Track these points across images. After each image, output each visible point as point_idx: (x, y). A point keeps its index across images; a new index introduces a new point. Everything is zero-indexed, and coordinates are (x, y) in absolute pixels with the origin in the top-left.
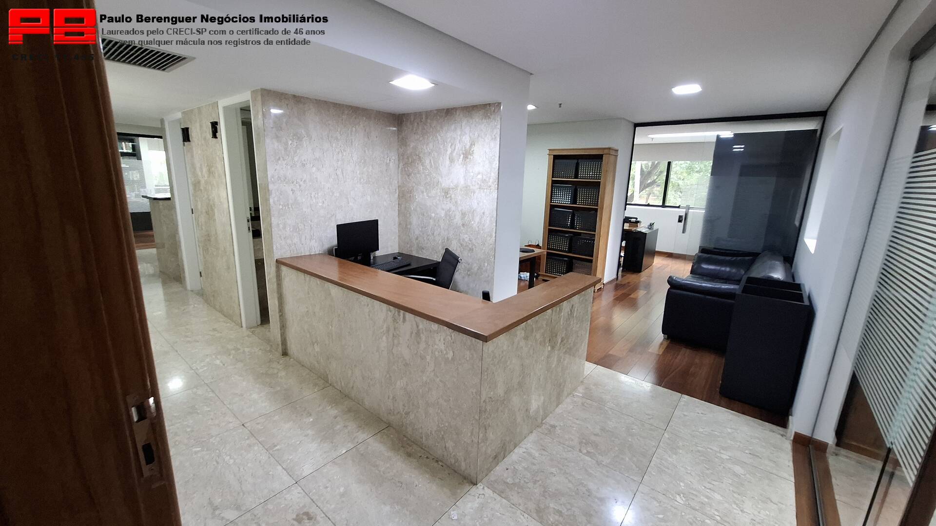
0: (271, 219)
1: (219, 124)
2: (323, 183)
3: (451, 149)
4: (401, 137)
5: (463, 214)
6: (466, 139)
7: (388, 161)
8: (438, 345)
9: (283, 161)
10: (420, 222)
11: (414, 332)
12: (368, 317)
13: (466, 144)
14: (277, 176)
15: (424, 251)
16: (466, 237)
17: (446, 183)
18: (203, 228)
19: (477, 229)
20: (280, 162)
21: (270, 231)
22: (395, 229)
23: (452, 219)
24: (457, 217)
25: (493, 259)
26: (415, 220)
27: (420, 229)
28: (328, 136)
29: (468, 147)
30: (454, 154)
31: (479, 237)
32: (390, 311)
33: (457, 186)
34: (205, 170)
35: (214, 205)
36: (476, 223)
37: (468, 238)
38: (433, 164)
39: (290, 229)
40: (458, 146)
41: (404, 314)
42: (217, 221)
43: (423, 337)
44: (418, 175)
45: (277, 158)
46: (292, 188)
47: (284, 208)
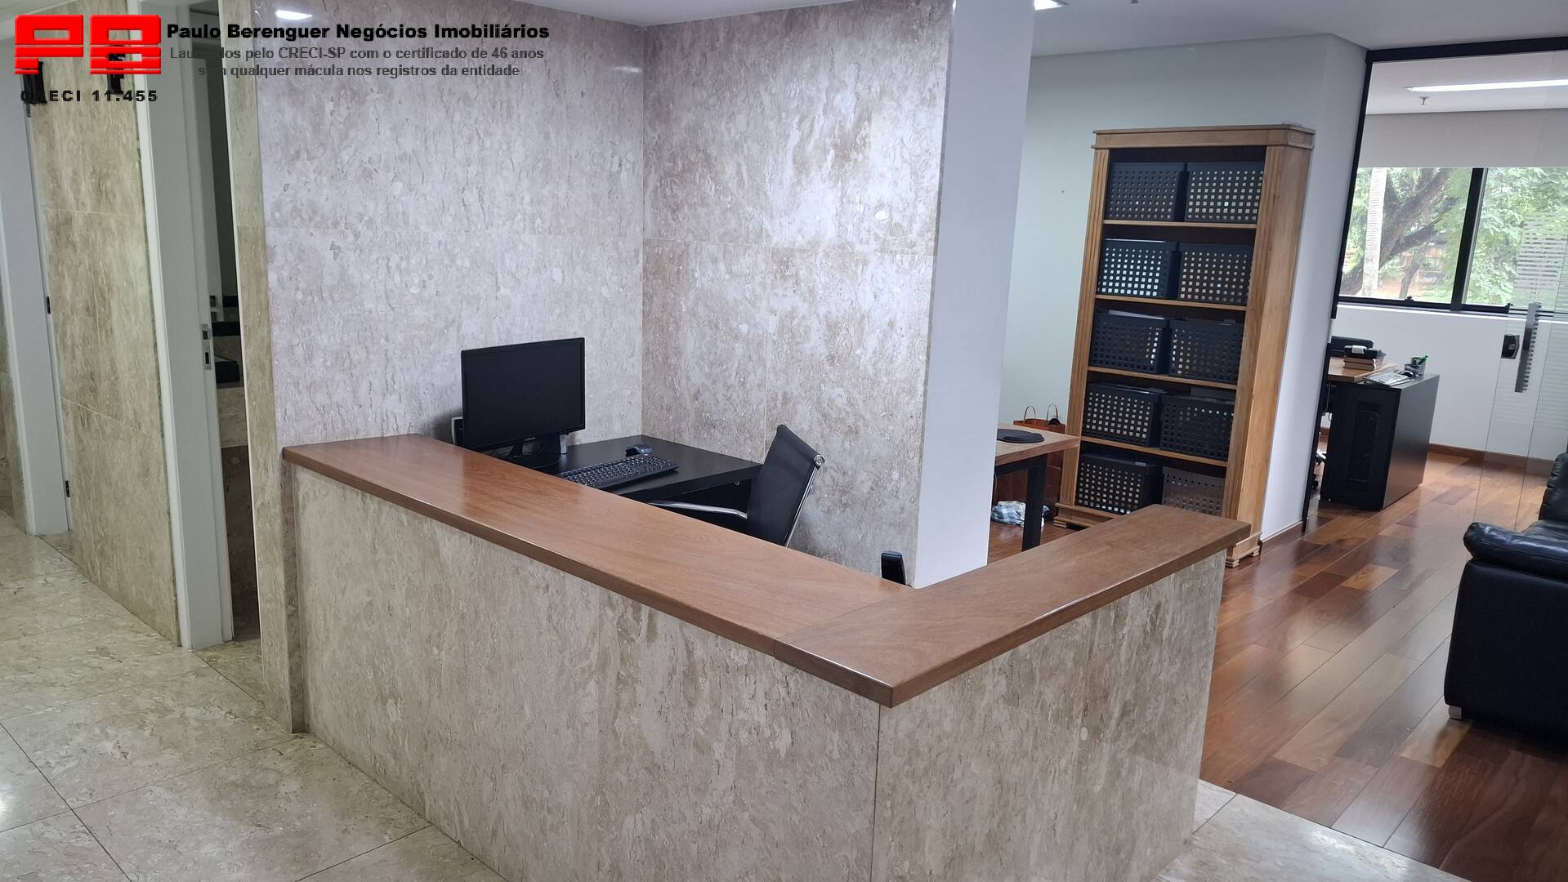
0: (269, 332)
2: (423, 228)
3: (798, 133)
4: (653, 94)
5: (832, 328)
6: (846, 102)
7: (615, 168)
8: (746, 710)
9: (308, 163)
10: (704, 349)
11: (680, 669)
12: (544, 622)
13: (845, 118)
14: (290, 206)
15: (717, 434)
16: (838, 395)
17: (782, 234)
18: (78, 353)
19: (870, 368)
20: (299, 164)
21: (267, 362)
22: (634, 367)
23: (799, 340)
24: (814, 336)
25: (916, 460)
26: (690, 342)
27: (707, 370)
28: (441, 91)
29: (849, 126)
30: (810, 147)
31: (875, 394)
32: (612, 607)
33: (814, 244)
34: (86, 186)
36: (870, 353)
37: (845, 396)
38: (745, 176)
39: (325, 361)
40: (821, 123)
41: (651, 617)
42: (116, 332)
43: (705, 686)
44: (702, 211)
45: (293, 152)
46: (335, 240)
47: (309, 299)
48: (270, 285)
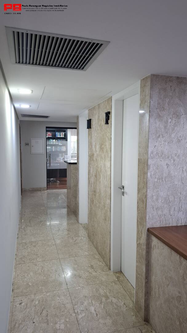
0: (146, 191)
1: (110, 113)
9: (162, 138)
14: (156, 152)
18: (92, 186)
20: (159, 139)
21: (145, 200)
34: (98, 147)
35: (101, 172)
39: (162, 201)
45: (158, 136)
46: (168, 162)
47: (159, 181)
48: (148, 177)
